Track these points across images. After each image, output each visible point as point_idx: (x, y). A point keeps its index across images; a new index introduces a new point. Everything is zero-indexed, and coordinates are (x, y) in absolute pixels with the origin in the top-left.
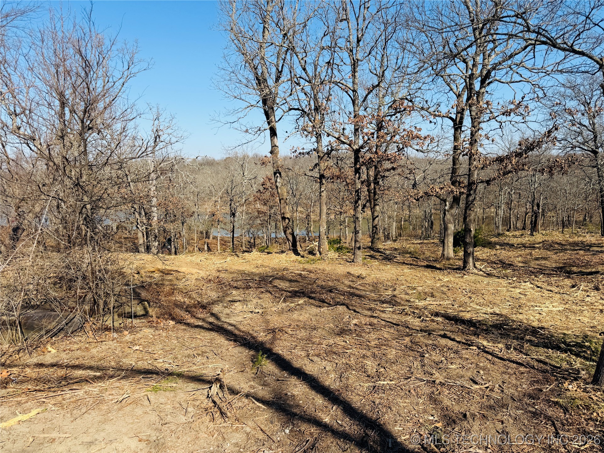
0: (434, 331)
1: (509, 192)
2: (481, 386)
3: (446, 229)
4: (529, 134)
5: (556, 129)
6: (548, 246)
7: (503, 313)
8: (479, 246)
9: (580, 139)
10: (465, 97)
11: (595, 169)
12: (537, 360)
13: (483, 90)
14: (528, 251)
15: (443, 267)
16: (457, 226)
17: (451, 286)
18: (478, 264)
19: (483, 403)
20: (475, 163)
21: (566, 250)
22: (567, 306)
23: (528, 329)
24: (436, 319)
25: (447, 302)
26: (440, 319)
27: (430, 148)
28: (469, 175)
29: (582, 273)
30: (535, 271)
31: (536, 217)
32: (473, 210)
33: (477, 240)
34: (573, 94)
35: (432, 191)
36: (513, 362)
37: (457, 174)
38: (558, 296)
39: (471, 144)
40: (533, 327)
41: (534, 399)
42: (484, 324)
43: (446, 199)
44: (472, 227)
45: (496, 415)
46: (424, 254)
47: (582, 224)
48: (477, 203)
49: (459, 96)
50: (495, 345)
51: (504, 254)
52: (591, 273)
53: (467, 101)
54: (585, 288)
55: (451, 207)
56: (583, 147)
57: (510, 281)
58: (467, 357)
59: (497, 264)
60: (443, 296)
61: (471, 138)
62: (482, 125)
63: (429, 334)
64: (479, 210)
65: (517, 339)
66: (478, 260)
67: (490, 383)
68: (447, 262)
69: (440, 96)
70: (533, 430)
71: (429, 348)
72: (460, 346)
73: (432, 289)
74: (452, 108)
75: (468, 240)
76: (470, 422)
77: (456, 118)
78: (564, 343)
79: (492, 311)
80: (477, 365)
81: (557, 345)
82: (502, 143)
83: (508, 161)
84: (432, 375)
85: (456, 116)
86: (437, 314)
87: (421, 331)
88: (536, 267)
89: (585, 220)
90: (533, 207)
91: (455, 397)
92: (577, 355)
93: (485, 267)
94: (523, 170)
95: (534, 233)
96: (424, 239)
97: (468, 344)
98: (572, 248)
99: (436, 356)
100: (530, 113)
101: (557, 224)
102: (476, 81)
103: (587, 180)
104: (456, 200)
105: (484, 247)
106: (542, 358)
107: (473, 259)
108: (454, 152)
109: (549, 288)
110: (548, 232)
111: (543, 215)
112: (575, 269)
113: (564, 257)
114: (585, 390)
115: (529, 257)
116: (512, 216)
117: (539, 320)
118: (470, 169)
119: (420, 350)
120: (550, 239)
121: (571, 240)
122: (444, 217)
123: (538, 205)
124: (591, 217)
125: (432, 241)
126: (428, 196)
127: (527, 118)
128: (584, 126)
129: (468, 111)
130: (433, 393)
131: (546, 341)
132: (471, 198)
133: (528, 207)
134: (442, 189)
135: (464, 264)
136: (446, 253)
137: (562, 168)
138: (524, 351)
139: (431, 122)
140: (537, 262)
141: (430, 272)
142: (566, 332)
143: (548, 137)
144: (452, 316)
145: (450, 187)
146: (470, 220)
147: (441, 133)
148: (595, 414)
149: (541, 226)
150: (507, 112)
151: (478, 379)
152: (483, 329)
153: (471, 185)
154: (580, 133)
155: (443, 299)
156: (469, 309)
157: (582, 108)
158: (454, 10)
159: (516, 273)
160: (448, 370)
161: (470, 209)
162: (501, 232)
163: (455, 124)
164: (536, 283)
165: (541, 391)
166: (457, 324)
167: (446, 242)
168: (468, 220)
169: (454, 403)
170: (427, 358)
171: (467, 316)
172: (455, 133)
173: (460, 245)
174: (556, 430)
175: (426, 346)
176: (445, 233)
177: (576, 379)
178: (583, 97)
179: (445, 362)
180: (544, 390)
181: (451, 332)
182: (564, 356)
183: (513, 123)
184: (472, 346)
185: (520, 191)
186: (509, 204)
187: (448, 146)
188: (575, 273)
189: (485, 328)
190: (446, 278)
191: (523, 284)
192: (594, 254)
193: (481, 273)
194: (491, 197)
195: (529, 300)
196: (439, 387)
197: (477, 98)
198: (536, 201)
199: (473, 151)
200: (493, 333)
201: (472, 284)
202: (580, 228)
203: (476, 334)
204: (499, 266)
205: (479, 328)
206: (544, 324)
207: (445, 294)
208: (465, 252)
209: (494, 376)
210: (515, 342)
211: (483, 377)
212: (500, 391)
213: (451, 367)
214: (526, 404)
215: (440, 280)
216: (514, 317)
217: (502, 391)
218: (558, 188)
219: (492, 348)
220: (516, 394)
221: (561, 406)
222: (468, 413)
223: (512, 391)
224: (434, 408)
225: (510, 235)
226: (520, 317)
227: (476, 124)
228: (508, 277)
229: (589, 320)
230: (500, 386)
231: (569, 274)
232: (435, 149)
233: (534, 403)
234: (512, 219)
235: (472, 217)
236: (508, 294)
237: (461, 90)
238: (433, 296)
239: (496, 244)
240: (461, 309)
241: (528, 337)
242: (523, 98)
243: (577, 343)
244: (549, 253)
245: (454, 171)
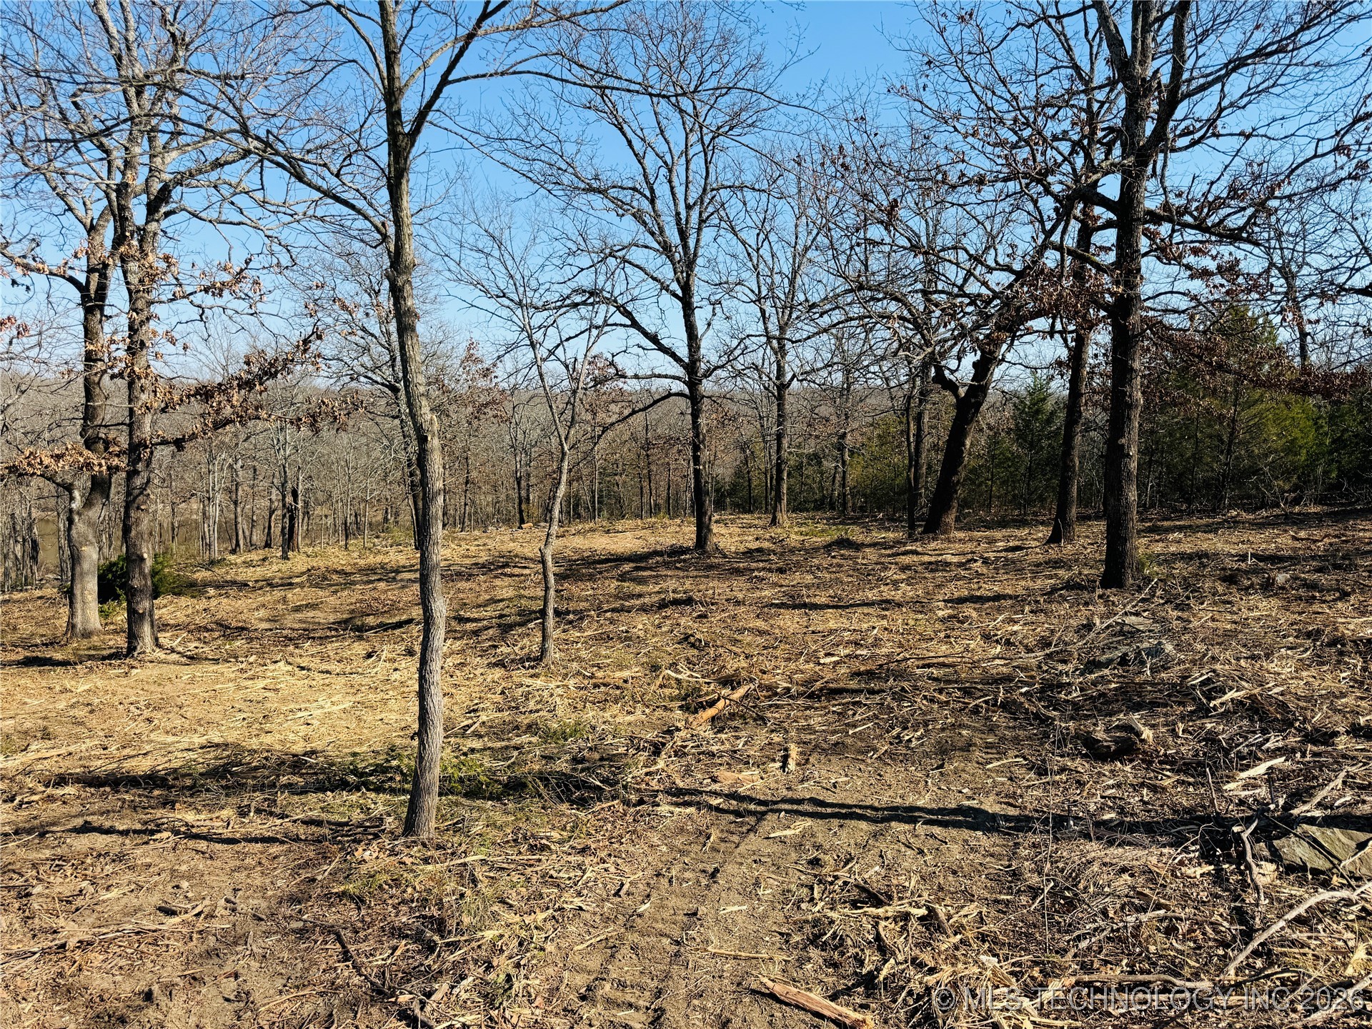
0: (54, 824)
1: (231, 466)
2: (184, 917)
3: (75, 559)
4: (264, 340)
5: (319, 337)
6: (319, 579)
7: (230, 740)
8: (167, 593)
9: (366, 359)
10: (108, 233)
11: (397, 422)
12: (304, 822)
13: (153, 226)
14: (278, 594)
15: (72, 658)
16: (105, 550)
17: (97, 701)
18: (164, 638)
19: (191, 951)
20: (144, 397)
21: (353, 583)
22: (358, 698)
23: (283, 763)
24: (59, 792)
25: (89, 743)
26: (70, 790)
27: (16, 348)
28: (130, 425)
29: (385, 627)
30: (295, 634)
31: (292, 519)
32: (147, 510)
33: (160, 580)
34: (349, 268)
35: (29, 464)
36: (256, 840)
37: (98, 422)
38: (342, 680)
39: (130, 350)
40: (294, 756)
41: (300, 903)
42: (184, 776)
43: (71, 484)
44: (144, 550)
45: (221, 966)
46: (15, 629)
47: (381, 528)
48: (154, 492)
49: (92, 229)
50: (214, 816)
51: (226, 606)
52: (399, 625)
53: (113, 247)
54: (390, 656)
55: (88, 504)
56: (374, 377)
57: (243, 666)
58: (148, 860)
59: (212, 630)
60: (79, 729)
61: (130, 337)
62: (155, 309)
63: (42, 835)
64: (160, 506)
65: (262, 788)
66: (165, 627)
67: (207, 902)
68: (85, 642)
69: (37, 219)
70: (300, 965)
71: (41, 869)
72: (127, 841)
73: (45, 718)
74: (76, 256)
75: (136, 583)
76: (163, 1004)
77: (88, 282)
78: (355, 772)
79: (203, 740)
80: (173, 871)
81: (341, 779)
82: (208, 352)
83: (223, 398)
84: (55, 932)
85: (88, 278)
86: (62, 780)
87: (16, 833)
88: (297, 626)
89: (386, 520)
90: (284, 497)
91: (123, 962)
92: (378, 789)
93: (184, 641)
94: (258, 418)
95: (290, 554)
96: (14, 588)
97: (149, 831)
98: (365, 578)
99: (63, 884)
100: (265, 298)
101: (335, 531)
102: (135, 201)
103: (386, 442)
104: (100, 486)
105: (179, 594)
106: (314, 814)
107: (152, 626)
108: (88, 367)
109: (324, 667)
110: (317, 549)
111: (306, 513)
112: (371, 620)
113: (348, 599)
114: (393, 853)
115: (280, 606)
116: (240, 519)
117: (306, 739)
118: (131, 411)
119: (18, 883)
120: (321, 564)
121: (362, 562)
122: (69, 529)
123: (295, 494)
124: (397, 514)
125: (38, 593)
126: (21, 475)
127: (259, 305)
128: (372, 335)
129: (120, 271)
130: (61, 975)
131: (321, 777)
132: (138, 482)
133: (274, 497)
134: (58, 457)
135: (129, 643)
136: (78, 620)
137: (335, 418)
138: (278, 811)
139: (14, 283)
140: (299, 616)
141: (37, 675)
142: (357, 750)
143: (305, 351)
144: (102, 775)
145: (81, 454)
146: (140, 534)
147: (47, 315)
148: (410, 890)
149: (304, 538)
150: (214, 286)
151: (176, 904)
152: (184, 788)
153: (136, 450)
154: (366, 349)
155: (78, 738)
156: (148, 748)
157: (366, 298)
158: (66, 13)
159: (255, 644)
160: (98, 908)
161: (138, 508)
162: (217, 557)
163: (85, 297)
164: (298, 660)
165: (314, 880)
166: (117, 792)
167: (77, 592)
168: (133, 533)
169: (119, 978)
170: (40, 895)
171: (142, 766)
172: (86, 319)
173: (116, 597)
174: (343, 946)
175: (34, 866)
176: (73, 569)
177: (376, 836)
178: (365, 277)
179: (91, 889)
180: (319, 878)
181: (102, 814)
182: (354, 797)
183: (230, 312)
184: (159, 831)
185: (256, 463)
186: (232, 490)
187: (71, 349)
188: (372, 628)
189: (188, 782)
190: (83, 683)
191: (271, 667)
192: (403, 587)
193: (174, 657)
194: (189, 477)
195: (284, 700)
196: (78, 955)
197: (141, 241)
198: (289, 485)
199: (136, 369)
200: (208, 790)
201: (152, 688)
202: (377, 537)
203: (168, 803)
204: (217, 634)
205: (173, 786)
206: (317, 745)
207: (82, 723)
208: (132, 612)
209: (214, 884)
210: (259, 796)
211: (190, 895)
212: (228, 912)
213: (109, 895)
214: (285, 918)
215: (65, 691)
216: (254, 743)
217: (234, 910)
218: (333, 457)
219: (208, 823)
220: (264, 904)
221: (351, 898)
222: (156, 988)
223: (256, 902)
224: (67, 1011)
225: (239, 561)
226: (267, 739)
227: (140, 304)
228: (236, 658)
229: (398, 717)
230: (228, 901)
231: (360, 631)
232: (33, 353)
233: (300, 911)
234: (239, 526)
235: (145, 525)
236: (239, 695)
237: (96, 216)
238: (46, 736)
239: (206, 584)
240: (127, 752)
241: (284, 780)
242: (247, 263)
243: (377, 765)
244: (321, 593)
245: (89, 414)
